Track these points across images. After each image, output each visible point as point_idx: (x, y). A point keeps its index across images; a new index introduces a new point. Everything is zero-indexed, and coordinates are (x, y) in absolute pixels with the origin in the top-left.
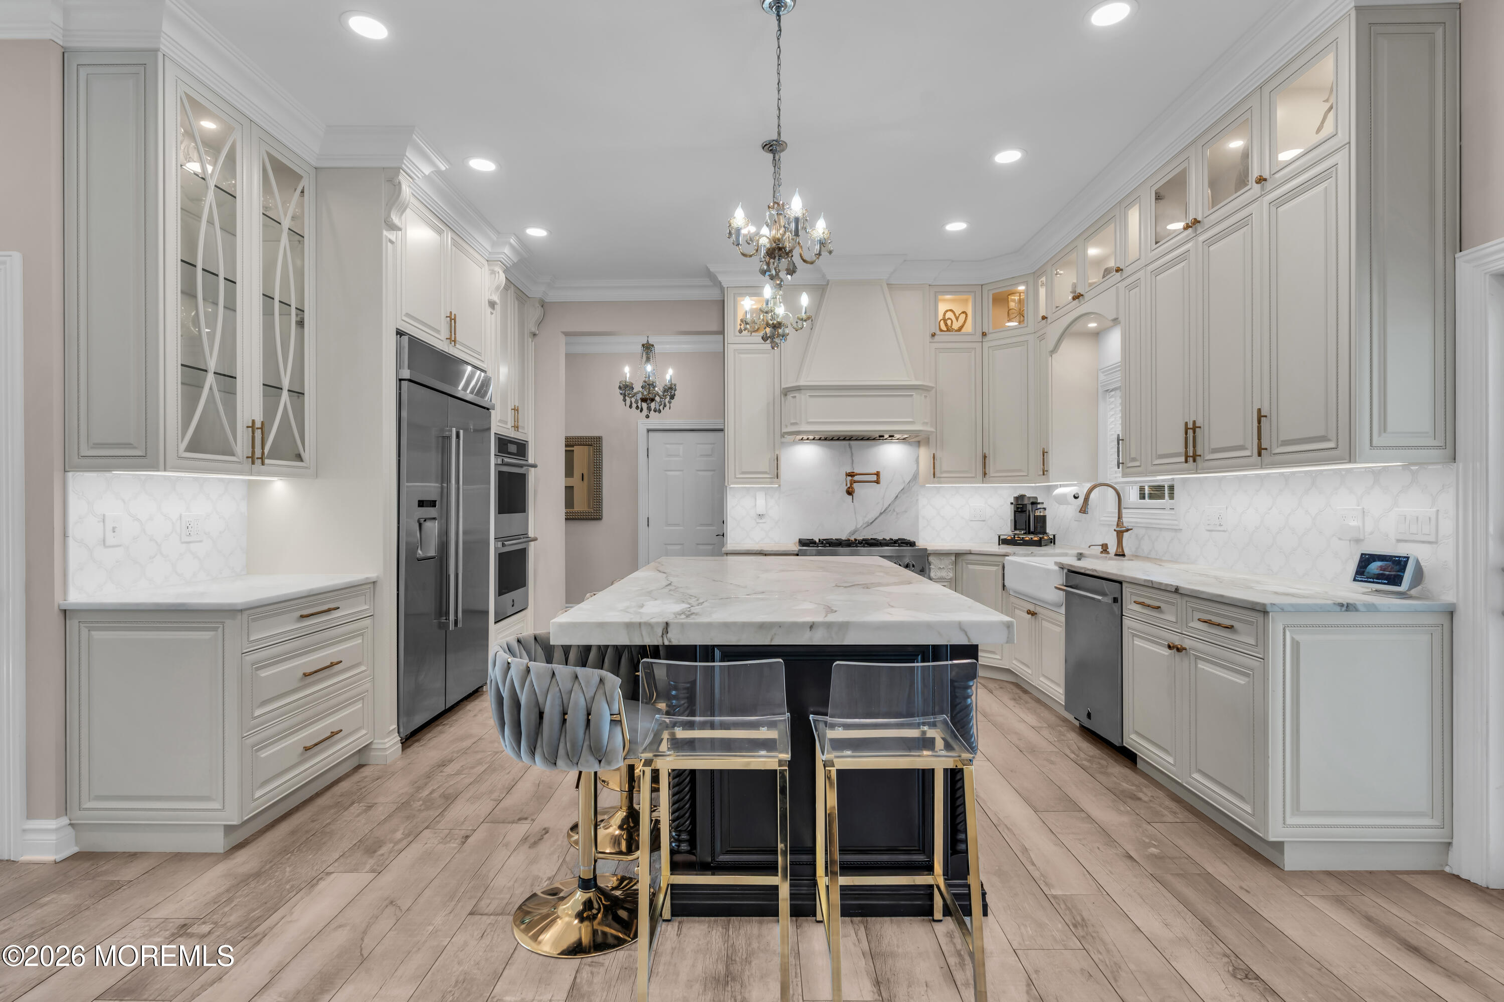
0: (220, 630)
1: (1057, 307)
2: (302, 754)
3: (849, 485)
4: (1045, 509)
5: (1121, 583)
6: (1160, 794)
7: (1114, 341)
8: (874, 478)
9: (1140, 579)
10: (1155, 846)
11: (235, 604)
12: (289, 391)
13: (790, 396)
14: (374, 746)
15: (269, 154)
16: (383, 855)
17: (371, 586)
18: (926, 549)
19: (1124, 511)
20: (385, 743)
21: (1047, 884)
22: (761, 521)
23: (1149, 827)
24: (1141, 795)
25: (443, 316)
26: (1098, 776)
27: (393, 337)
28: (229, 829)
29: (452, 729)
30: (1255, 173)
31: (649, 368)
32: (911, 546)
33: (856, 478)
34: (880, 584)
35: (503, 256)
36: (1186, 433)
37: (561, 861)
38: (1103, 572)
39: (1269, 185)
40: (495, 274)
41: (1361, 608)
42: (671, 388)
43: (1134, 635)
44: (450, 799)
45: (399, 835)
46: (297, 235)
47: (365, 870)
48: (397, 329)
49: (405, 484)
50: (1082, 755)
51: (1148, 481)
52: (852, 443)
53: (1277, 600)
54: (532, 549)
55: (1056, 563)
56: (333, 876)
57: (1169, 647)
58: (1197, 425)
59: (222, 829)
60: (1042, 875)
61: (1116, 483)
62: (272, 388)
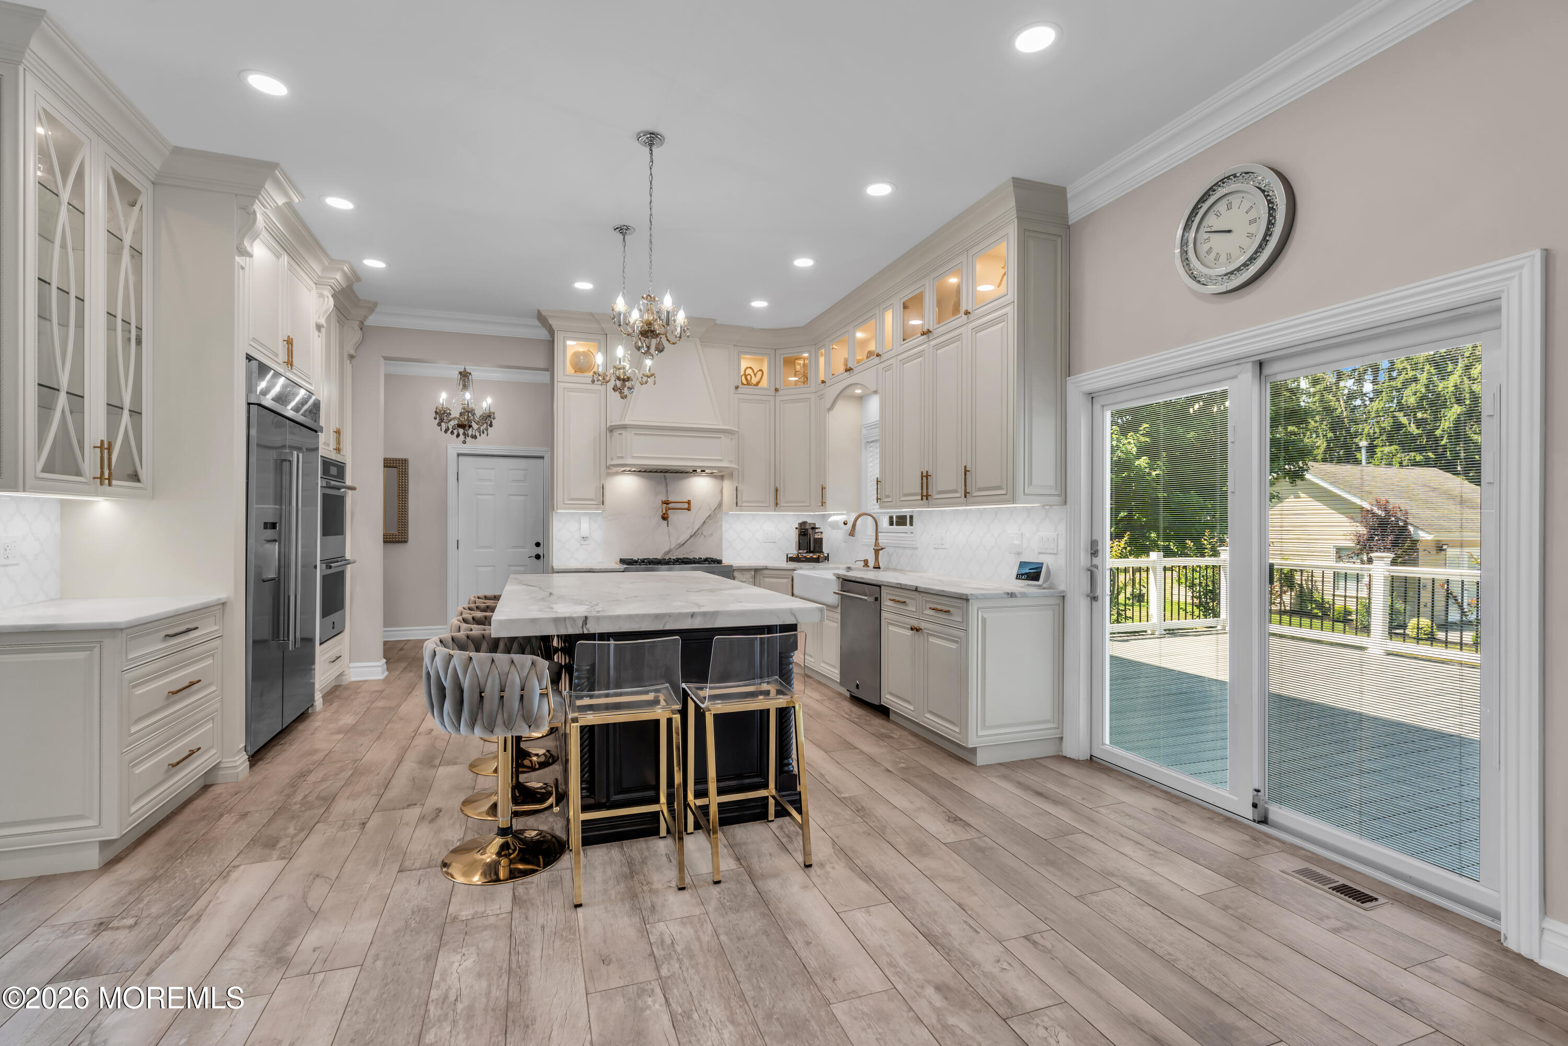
0: (97, 651)
1: (833, 375)
2: (167, 771)
3: (664, 512)
4: (822, 533)
5: (880, 586)
6: (905, 733)
7: (874, 404)
8: (686, 506)
9: (893, 583)
10: (903, 763)
11: (119, 623)
12: (130, 410)
13: (616, 433)
14: (222, 765)
15: (114, 172)
16: (284, 847)
17: (220, 607)
18: (732, 566)
19: (879, 534)
20: (235, 761)
21: (838, 792)
22: (586, 543)
23: (899, 753)
24: (893, 735)
25: (280, 340)
26: (865, 727)
27: (244, 361)
28: (105, 845)
29: (294, 747)
30: (963, 308)
31: (468, 396)
32: (718, 563)
33: (671, 505)
34: (721, 590)
35: (333, 281)
36: (922, 479)
37: (464, 828)
38: (868, 579)
39: (972, 317)
40: (324, 298)
41: (1018, 596)
42: (489, 416)
43: (889, 623)
44: (329, 800)
45: (291, 830)
46: (136, 252)
47: (274, 858)
48: (247, 354)
49: (254, 506)
50: (853, 715)
51: (896, 512)
52: (666, 474)
53: (974, 592)
54: (349, 571)
55: (835, 574)
56: (242, 868)
57: (912, 629)
58: (929, 474)
59: (97, 845)
60: (834, 787)
61: (874, 513)
62: (114, 408)
